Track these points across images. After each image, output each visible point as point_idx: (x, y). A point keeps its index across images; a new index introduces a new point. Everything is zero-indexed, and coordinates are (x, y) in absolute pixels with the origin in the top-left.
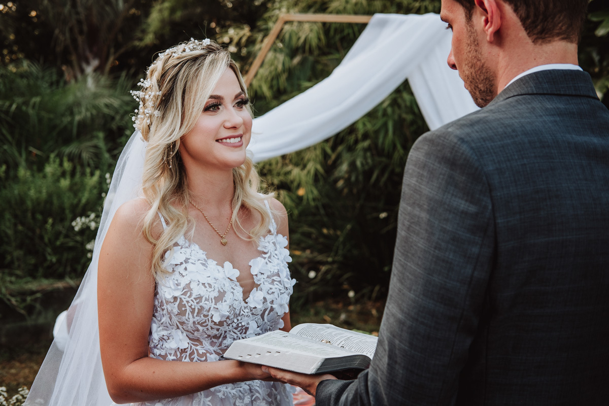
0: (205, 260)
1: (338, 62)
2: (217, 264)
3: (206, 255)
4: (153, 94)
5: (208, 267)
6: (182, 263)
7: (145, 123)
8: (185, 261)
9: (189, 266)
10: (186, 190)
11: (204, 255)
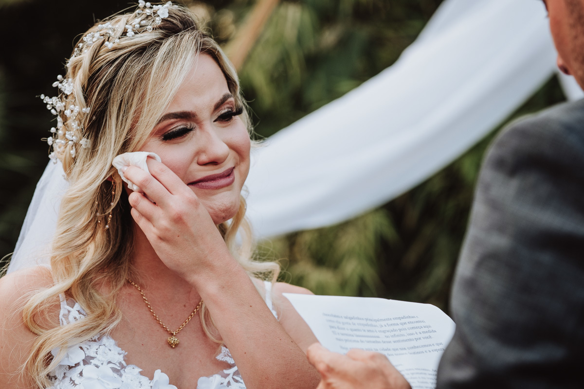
0: (120, 363)
1: (412, 38)
2: (141, 373)
3: (125, 356)
4: (77, 109)
5: (123, 377)
6: (77, 365)
7: (68, 155)
8: (83, 360)
9: (87, 370)
10: (126, 265)
11: (122, 356)
